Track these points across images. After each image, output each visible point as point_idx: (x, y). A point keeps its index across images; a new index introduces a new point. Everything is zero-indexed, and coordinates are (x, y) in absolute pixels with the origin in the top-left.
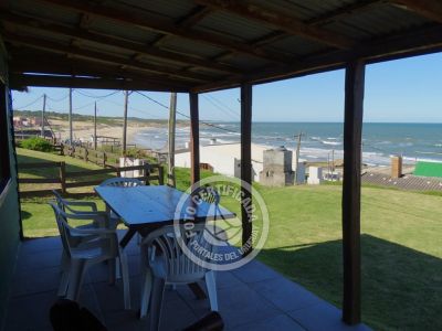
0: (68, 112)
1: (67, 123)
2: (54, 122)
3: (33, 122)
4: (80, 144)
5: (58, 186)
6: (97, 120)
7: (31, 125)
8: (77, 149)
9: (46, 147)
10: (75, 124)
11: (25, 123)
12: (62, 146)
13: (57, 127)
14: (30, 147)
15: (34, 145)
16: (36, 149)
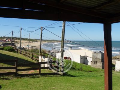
0: (20, 37)
1: (20, 41)
2: (16, 40)
3: (9, 40)
4: (23, 49)
5: (14, 71)
6: (30, 40)
7: (9, 41)
8: (22, 51)
9: (12, 50)
10: (22, 41)
11: (7, 41)
12: (17, 50)
13: (17, 42)
14: (6, 50)
15: (8, 49)
16: (8, 51)
